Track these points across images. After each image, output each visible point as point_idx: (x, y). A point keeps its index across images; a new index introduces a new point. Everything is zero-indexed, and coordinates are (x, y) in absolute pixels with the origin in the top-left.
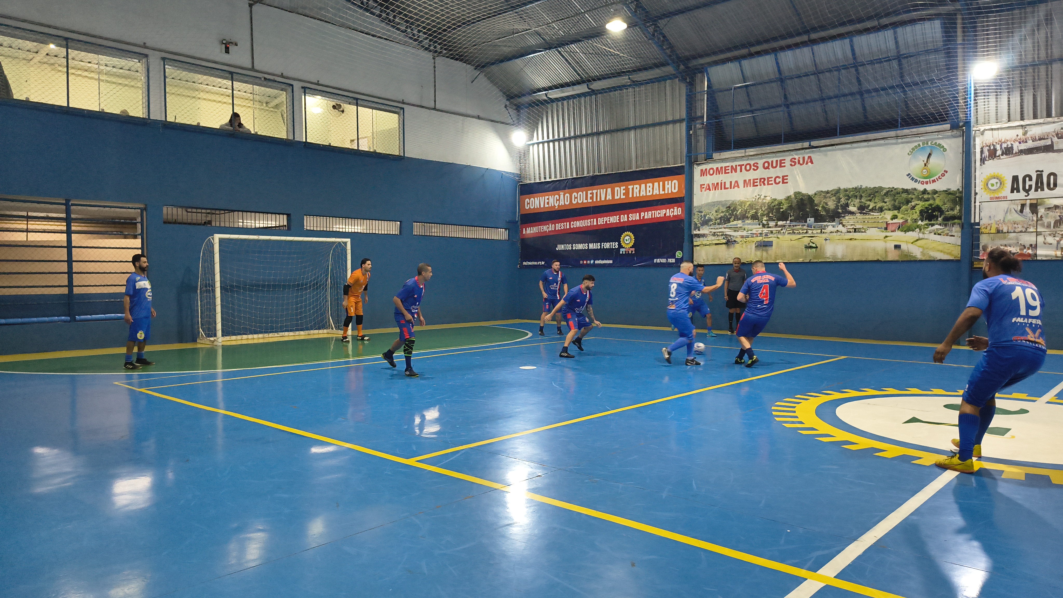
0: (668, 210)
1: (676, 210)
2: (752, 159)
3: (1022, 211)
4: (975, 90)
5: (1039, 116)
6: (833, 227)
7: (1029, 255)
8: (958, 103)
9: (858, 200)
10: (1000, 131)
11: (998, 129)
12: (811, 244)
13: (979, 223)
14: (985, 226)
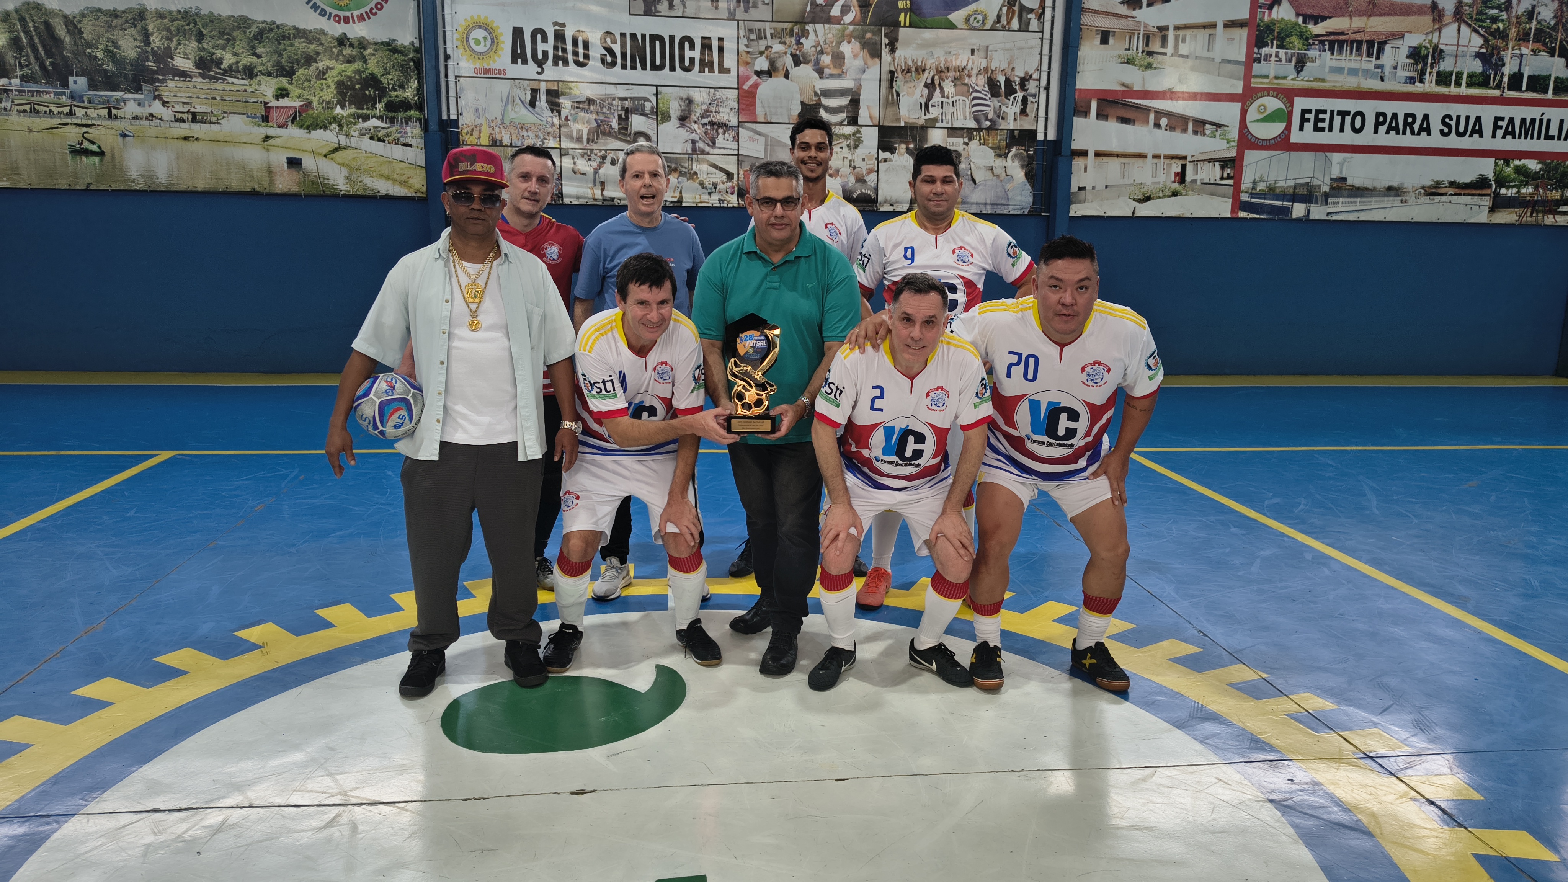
6: (139, 104)
9: (194, 44)
12: (86, 145)
13: (457, 121)
14: (469, 129)
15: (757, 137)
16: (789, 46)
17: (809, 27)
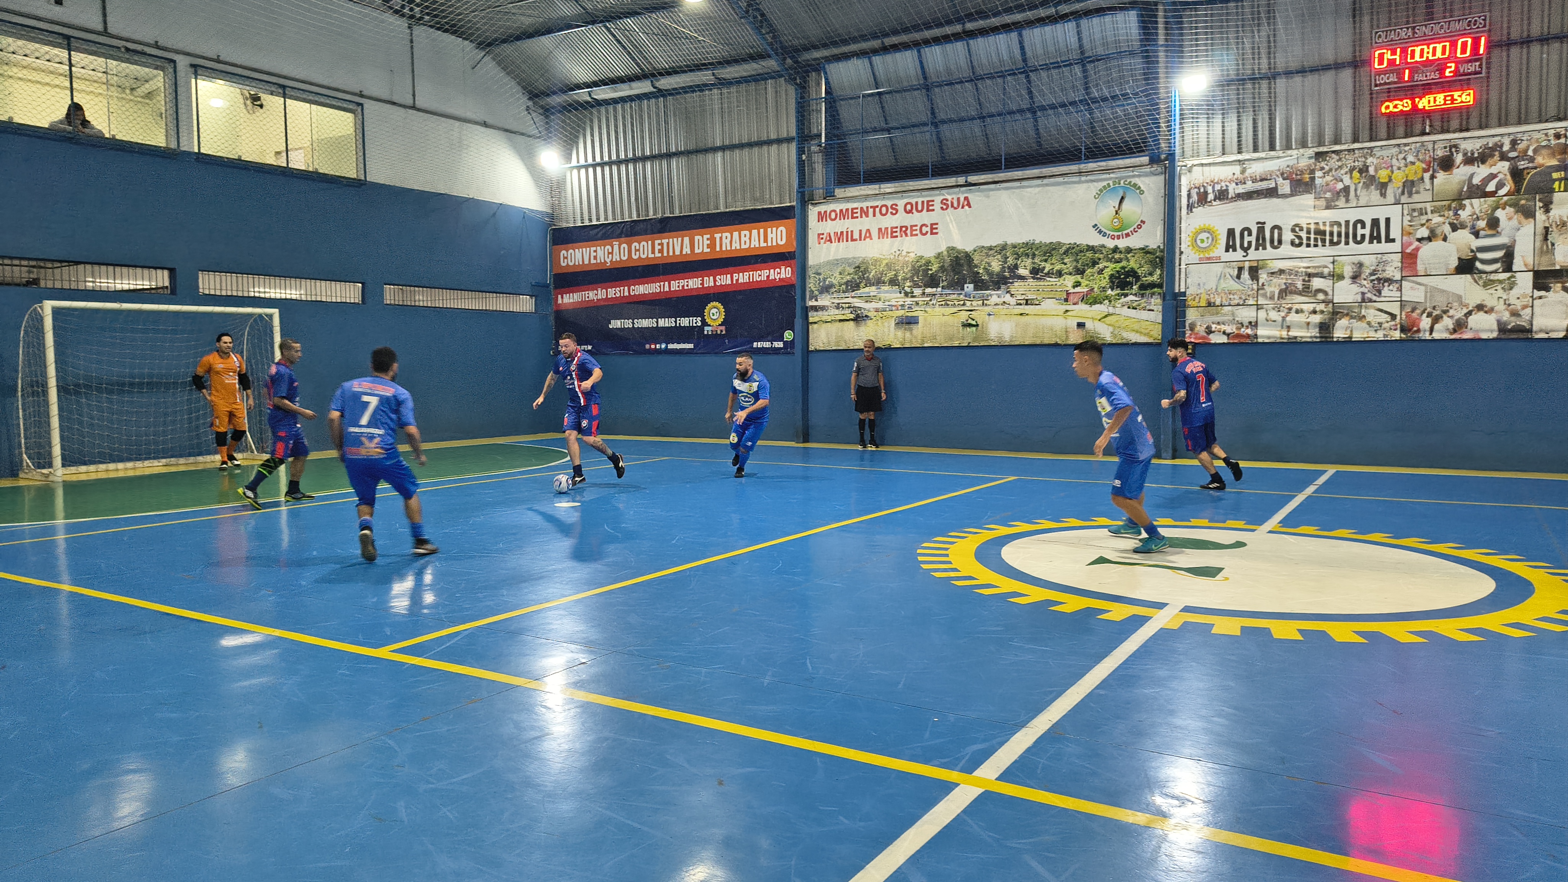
0: (772, 271)
1: (783, 270)
2: (888, 199)
3: (1238, 277)
4: (1181, 110)
5: (1260, 149)
6: (998, 297)
7: (1248, 336)
8: (1159, 127)
9: (1030, 260)
10: (1212, 168)
11: (1209, 164)
12: (970, 321)
13: (1185, 293)
14: (1193, 297)
15: (1418, 286)
16: (1448, 218)
17: (1466, 202)
